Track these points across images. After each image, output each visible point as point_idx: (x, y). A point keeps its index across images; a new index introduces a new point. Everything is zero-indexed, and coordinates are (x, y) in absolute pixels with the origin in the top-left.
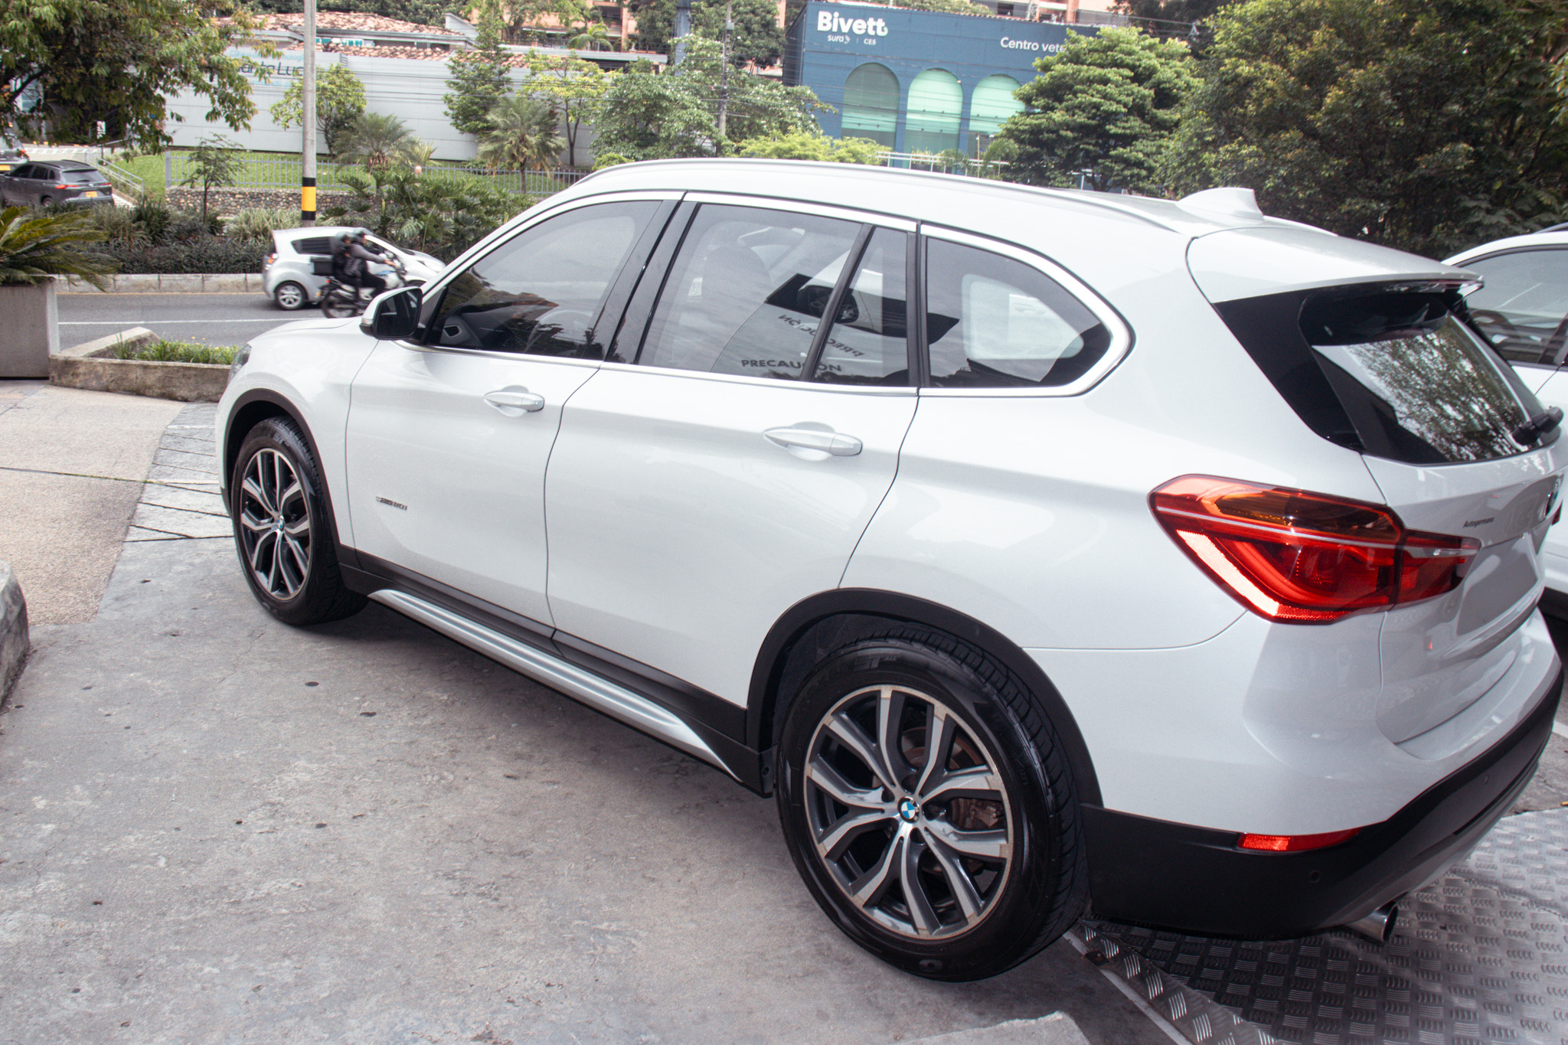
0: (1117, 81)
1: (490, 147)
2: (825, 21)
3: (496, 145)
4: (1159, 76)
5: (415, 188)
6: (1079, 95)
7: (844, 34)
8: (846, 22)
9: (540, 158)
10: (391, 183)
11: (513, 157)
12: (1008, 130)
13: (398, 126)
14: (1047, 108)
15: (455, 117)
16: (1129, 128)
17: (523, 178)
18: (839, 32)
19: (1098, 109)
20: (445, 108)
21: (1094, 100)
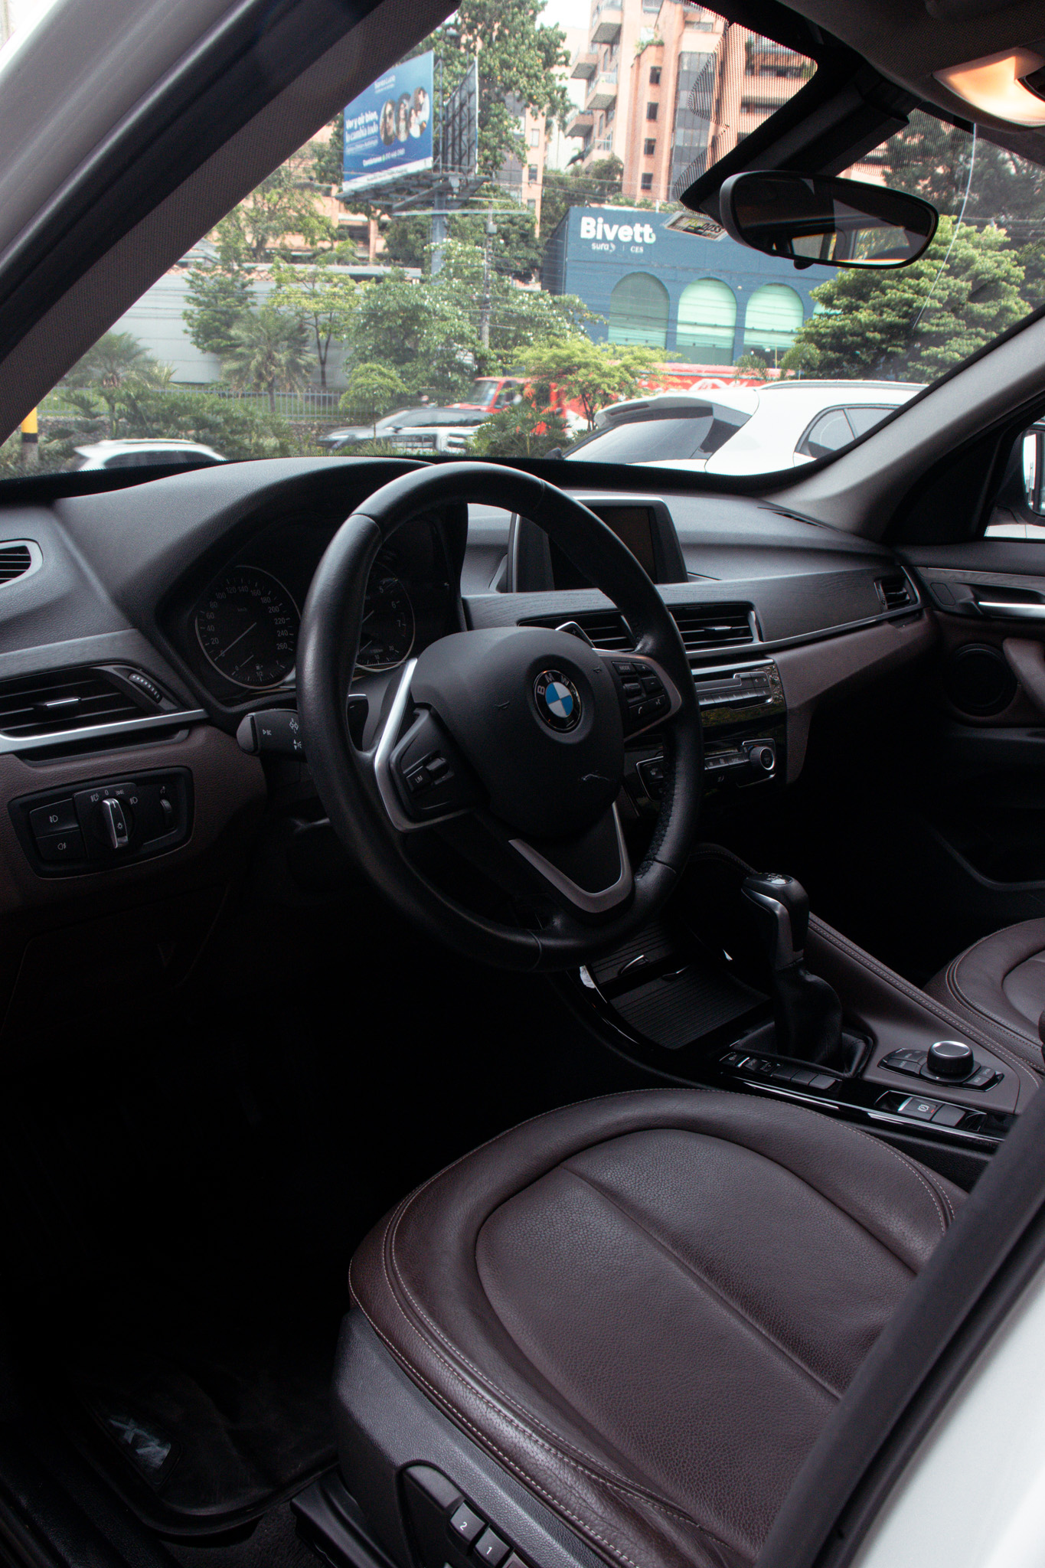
0: (932, 274)
1: (233, 365)
2: (588, 228)
3: (242, 363)
4: (977, 266)
5: (148, 407)
6: (888, 291)
7: (609, 242)
8: (611, 228)
9: (290, 377)
10: (122, 401)
11: (260, 376)
12: (807, 334)
13: (134, 344)
14: (849, 309)
15: (196, 335)
16: (943, 325)
17: (272, 399)
18: (604, 240)
19: (910, 306)
20: (184, 324)
21: (906, 296)
